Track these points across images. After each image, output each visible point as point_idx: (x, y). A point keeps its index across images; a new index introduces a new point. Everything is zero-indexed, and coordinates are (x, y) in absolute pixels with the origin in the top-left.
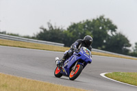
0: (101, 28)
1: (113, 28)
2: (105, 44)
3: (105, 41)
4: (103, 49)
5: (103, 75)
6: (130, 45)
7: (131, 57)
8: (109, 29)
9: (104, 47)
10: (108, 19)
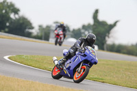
0: (4, 11)
1: (16, 11)
2: (8, 27)
3: (8, 24)
4: (6, 32)
5: (6, 58)
6: (33, 28)
7: (34, 40)
8: (12, 12)
9: (7, 30)
10: (11, 3)
